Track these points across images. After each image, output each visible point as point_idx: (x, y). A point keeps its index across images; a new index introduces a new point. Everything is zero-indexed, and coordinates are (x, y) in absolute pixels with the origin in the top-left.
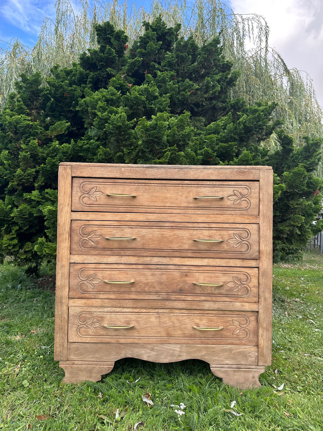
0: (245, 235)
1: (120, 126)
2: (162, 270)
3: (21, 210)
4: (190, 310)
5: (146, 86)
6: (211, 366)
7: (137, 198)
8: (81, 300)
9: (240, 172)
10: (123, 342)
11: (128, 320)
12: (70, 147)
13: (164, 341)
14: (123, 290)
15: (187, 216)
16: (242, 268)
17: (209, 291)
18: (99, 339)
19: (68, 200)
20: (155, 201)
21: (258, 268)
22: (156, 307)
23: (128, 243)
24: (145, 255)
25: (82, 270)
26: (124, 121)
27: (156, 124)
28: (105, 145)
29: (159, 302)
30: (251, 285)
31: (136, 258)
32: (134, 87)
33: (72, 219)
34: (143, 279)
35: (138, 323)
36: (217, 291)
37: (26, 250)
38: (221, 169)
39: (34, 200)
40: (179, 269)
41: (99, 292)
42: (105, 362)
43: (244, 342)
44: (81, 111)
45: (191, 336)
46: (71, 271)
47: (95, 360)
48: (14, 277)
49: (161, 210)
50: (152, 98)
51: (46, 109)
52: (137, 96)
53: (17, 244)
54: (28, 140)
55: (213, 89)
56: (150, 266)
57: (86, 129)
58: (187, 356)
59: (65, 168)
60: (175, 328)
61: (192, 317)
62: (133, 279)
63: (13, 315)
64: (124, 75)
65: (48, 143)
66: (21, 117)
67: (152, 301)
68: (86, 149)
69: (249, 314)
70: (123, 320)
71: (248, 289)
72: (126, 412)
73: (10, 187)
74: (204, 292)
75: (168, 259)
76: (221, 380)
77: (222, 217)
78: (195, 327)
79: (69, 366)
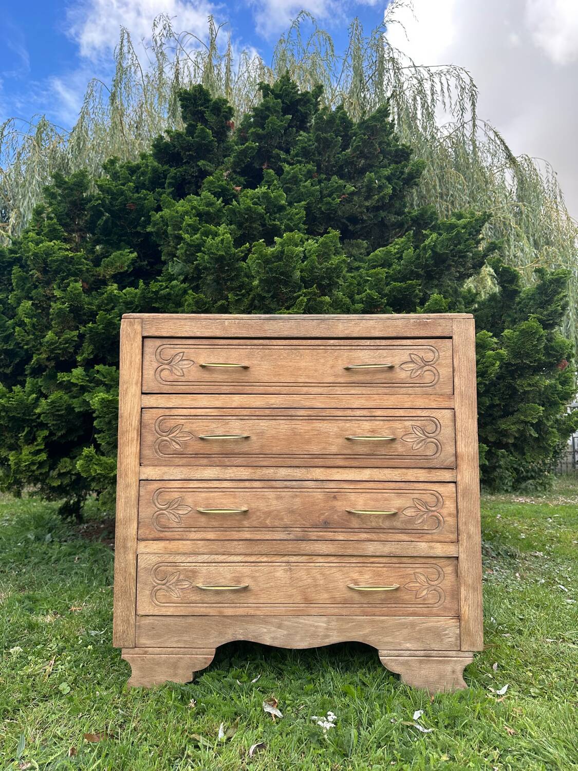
0: (430, 428)
1: (222, 257)
2: (294, 490)
3: (52, 402)
4: (342, 557)
5: (264, 189)
6: (381, 653)
7: (250, 369)
8: (157, 542)
9: (420, 324)
10: (230, 614)
11: (237, 575)
12: (136, 293)
13: (299, 610)
14: (228, 523)
15: (334, 397)
16: (428, 484)
17: (374, 524)
18: (190, 609)
19: (136, 376)
20: (280, 375)
21: (455, 483)
22: (285, 553)
23: (236, 445)
24: (265, 464)
25: (159, 492)
26: (229, 247)
27: (282, 252)
28: (196, 289)
29: (289, 544)
30: (445, 511)
31: (250, 470)
32: (245, 192)
33: (143, 406)
34: (262, 505)
35: (255, 581)
36: (387, 524)
37: (62, 471)
38: (389, 319)
39: (75, 385)
40: (323, 487)
41: (189, 528)
42: (199, 650)
43: (435, 610)
44: (156, 233)
45: (345, 602)
46: (141, 493)
47: (183, 646)
48: (39, 521)
49: (290, 389)
50: (276, 209)
51: (96, 232)
52: (250, 207)
53: (45, 460)
54: (66, 283)
55: (379, 192)
56: (274, 483)
57: (165, 263)
58: (339, 636)
59: (131, 322)
60: (317, 589)
61: (346, 568)
62: (246, 505)
63: (38, 584)
64: (228, 172)
65: (100, 288)
66: (53, 244)
67: (279, 542)
68: (164, 296)
69: (442, 562)
70: (229, 576)
71: (438, 519)
72: (236, 730)
73: (33, 364)
74: (365, 526)
75: (303, 470)
76: (397, 677)
77: (393, 398)
78: (352, 586)
79: (140, 657)
